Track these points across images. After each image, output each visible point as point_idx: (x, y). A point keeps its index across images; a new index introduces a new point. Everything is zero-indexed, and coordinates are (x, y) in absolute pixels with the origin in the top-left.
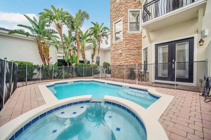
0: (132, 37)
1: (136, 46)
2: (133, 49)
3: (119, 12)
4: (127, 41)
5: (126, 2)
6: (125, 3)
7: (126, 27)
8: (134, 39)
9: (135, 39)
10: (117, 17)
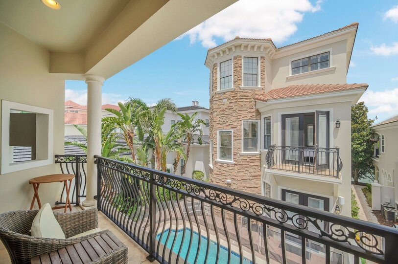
0: (247, 161)
1: (253, 174)
2: (248, 178)
3: (227, 119)
4: (240, 167)
5: (239, 109)
6: (237, 111)
7: (239, 147)
8: (250, 164)
9: (252, 164)
10: (225, 125)
